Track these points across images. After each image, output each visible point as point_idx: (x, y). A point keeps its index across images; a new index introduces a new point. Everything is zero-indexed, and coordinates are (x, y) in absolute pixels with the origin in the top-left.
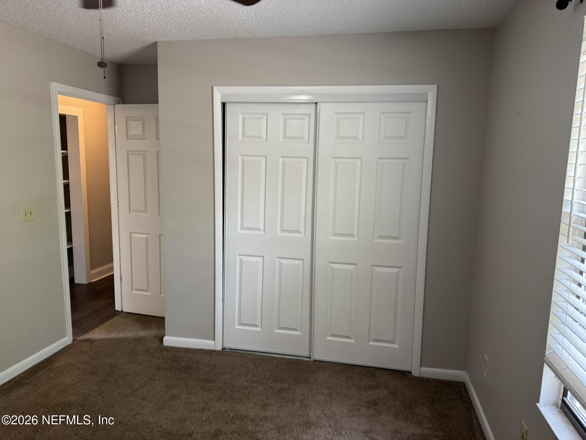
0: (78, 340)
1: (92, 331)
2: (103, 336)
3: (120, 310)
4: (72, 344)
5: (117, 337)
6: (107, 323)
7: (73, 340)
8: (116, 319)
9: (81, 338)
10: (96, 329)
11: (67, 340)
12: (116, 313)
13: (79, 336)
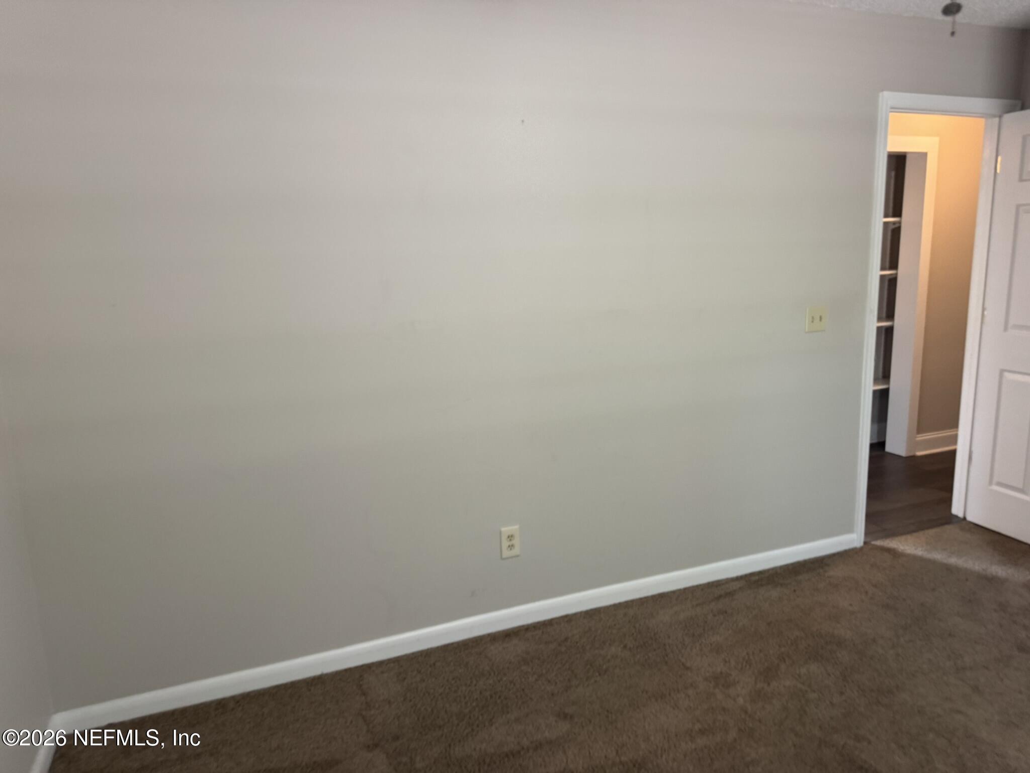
0: (874, 545)
1: (899, 538)
2: (919, 552)
3: (961, 515)
4: (861, 549)
5: (945, 561)
6: (932, 532)
7: (865, 543)
8: (950, 530)
9: (879, 543)
10: (909, 537)
11: (855, 538)
12: (951, 519)
13: (876, 539)
